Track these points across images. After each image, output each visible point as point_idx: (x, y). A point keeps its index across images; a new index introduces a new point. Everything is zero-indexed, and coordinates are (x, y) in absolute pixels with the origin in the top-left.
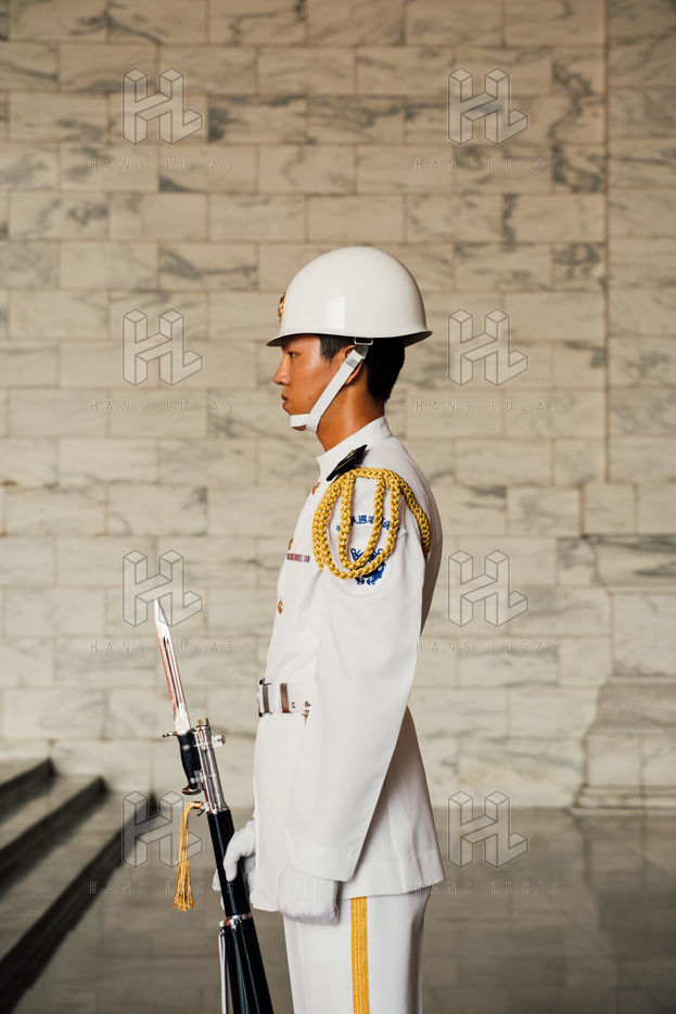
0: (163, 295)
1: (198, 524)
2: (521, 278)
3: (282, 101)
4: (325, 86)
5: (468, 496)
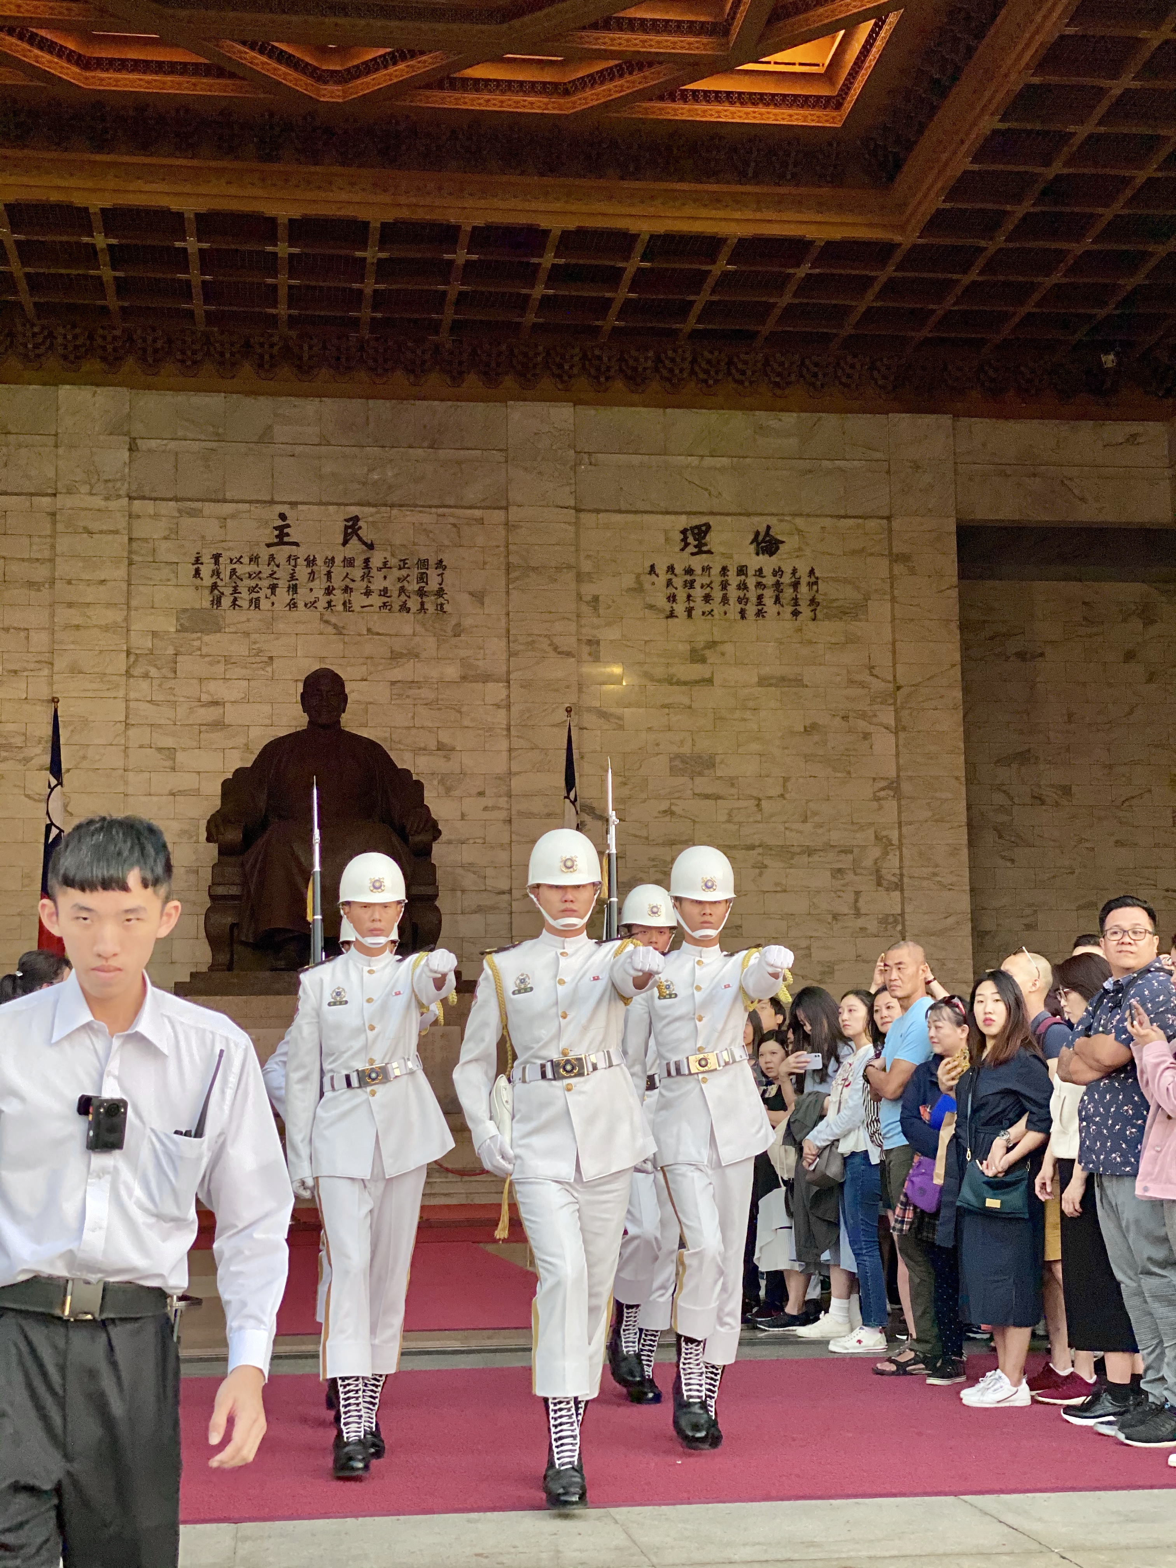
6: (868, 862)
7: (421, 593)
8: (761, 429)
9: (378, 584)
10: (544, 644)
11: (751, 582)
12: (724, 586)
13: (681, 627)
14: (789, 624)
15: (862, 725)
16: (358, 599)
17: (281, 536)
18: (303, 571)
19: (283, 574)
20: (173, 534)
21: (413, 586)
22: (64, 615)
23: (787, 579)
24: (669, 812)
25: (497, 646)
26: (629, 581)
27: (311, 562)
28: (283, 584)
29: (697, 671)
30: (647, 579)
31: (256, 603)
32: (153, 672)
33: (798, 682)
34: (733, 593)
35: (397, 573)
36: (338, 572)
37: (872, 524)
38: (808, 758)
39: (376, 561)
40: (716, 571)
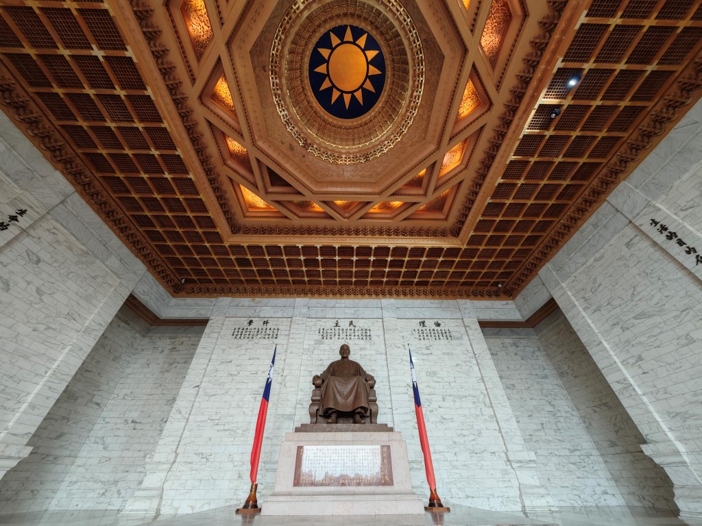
0: (443, 423)
1: (456, 459)
2: (486, 420)
3: (450, 396)
4: (455, 394)
5: (490, 454)
6: (481, 400)
7: (366, 336)
8: (432, 303)
9: (357, 334)
10: (393, 345)
11: (436, 332)
12: (430, 333)
13: (422, 341)
14: (446, 341)
15: (469, 364)
16: (352, 337)
17: (337, 325)
18: (341, 332)
19: (337, 332)
20: (315, 325)
21: (364, 334)
22: (291, 341)
23: (443, 332)
24: (428, 386)
25: (383, 347)
26: (410, 333)
27: (343, 330)
28: (337, 334)
29: (428, 352)
30: (414, 332)
31: (331, 338)
32: (309, 353)
33: (452, 354)
34: (433, 335)
35: (360, 332)
36: (348, 332)
37: (459, 320)
38: (458, 372)
39: (356, 329)
40: (428, 330)
